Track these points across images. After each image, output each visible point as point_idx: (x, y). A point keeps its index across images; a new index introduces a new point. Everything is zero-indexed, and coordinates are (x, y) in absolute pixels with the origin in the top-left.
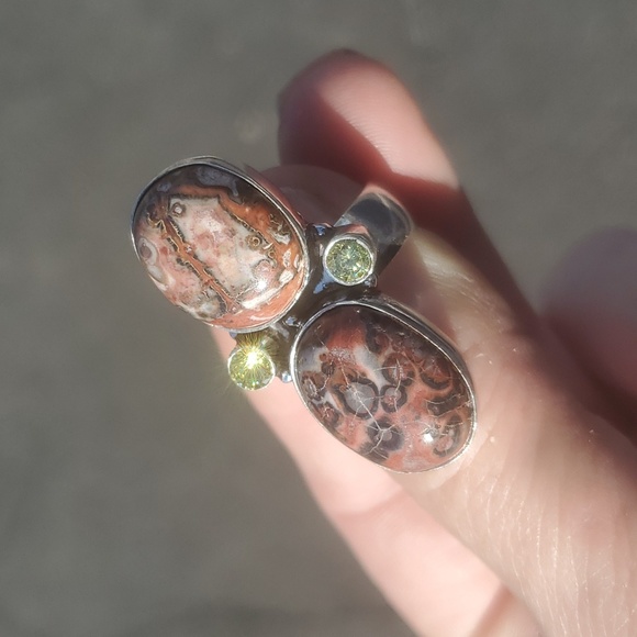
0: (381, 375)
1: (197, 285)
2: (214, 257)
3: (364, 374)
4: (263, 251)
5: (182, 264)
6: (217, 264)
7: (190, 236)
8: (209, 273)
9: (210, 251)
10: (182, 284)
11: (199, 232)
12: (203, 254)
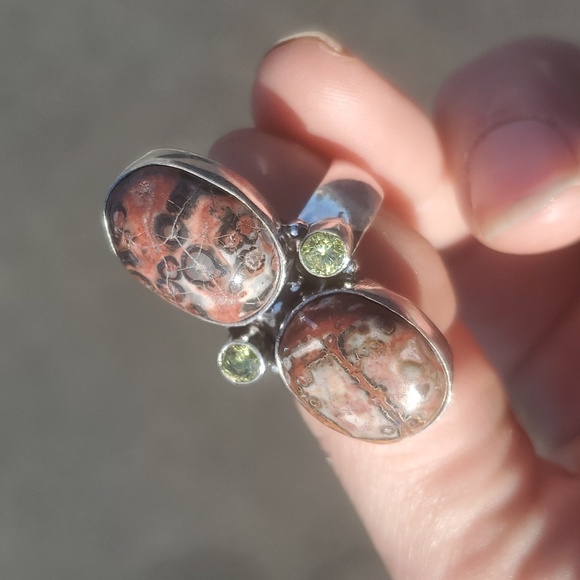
0: (185, 288)
1: (366, 366)
2: (350, 393)
3: (200, 288)
4: (307, 394)
5: (381, 386)
6: (347, 387)
7: (375, 411)
8: (355, 379)
9: (354, 399)
10: (381, 365)
11: (366, 415)
12: (361, 396)
